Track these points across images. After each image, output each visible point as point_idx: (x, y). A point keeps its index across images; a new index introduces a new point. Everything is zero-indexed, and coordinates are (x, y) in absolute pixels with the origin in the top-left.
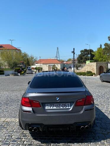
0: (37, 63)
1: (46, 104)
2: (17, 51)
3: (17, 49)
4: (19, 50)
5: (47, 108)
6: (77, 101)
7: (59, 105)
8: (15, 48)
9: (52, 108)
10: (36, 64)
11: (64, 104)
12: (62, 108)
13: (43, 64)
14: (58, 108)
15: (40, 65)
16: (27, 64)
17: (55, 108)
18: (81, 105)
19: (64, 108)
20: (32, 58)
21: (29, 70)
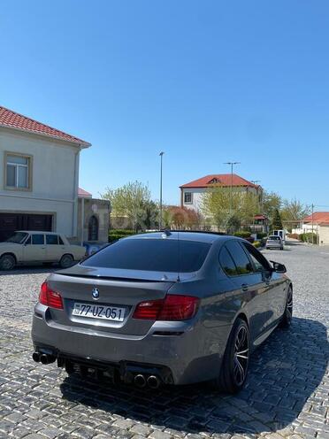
0: (305, 223)
1: (76, 304)
2: (250, 189)
3: (252, 186)
4: (258, 188)
5: (75, 312)
6: (138, 305)
7: (100, 310)
8: (247, 182)
9: (84, 314)
10: (304, 226)
11: (111, 308)
12: (104, 317)
13: (322, 225)
14: (97, 317)
15: (310, 227)
16: (274, 223)
17: (90, 315)
18: (147, 318)
19: (110, 318)
20: (296, 209)
21: (272, 238)
